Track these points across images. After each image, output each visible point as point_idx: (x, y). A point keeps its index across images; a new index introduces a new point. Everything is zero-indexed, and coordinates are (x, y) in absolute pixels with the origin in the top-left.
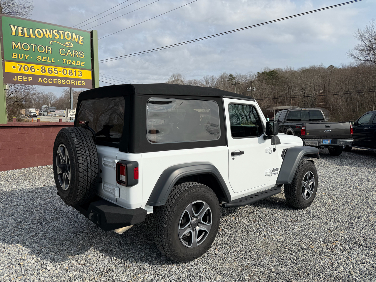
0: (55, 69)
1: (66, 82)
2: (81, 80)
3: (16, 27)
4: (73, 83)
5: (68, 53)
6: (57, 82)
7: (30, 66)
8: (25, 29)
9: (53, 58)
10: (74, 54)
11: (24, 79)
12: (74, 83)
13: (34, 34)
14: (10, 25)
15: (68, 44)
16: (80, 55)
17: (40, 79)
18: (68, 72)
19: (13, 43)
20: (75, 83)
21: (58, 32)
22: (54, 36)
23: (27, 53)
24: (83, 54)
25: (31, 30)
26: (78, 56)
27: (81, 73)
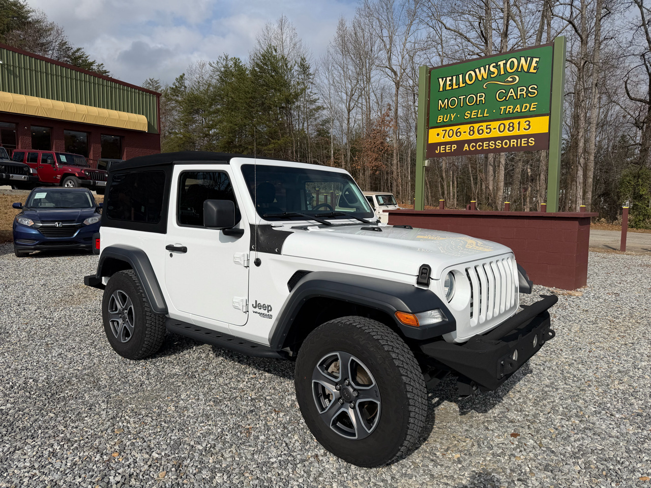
0: (487, 126)
1: (502, 144)
2: (528, 136)
3: (444, 79)
4: (513, 145)
5: (509, 94)
6: (489, 145)
7: (455, 128)
8: (454, 78)
9: (486, 110)
10: (519, 93)
11: (447, 148)
12: (515, 143)
13: (464, 81)
14: (438, 79)
15: (511, 80)
16: (530, 92)
17: (466, 145)
18: (507, 127)
19: (440, 101)
20: (517, 143)
21: (497, 67)
22: (490, 74)
23: (452, 111)
24: (535, 89)
25: (461, 76)
26: (527, 95)
27: (529, 125)
